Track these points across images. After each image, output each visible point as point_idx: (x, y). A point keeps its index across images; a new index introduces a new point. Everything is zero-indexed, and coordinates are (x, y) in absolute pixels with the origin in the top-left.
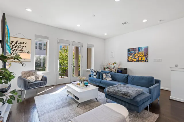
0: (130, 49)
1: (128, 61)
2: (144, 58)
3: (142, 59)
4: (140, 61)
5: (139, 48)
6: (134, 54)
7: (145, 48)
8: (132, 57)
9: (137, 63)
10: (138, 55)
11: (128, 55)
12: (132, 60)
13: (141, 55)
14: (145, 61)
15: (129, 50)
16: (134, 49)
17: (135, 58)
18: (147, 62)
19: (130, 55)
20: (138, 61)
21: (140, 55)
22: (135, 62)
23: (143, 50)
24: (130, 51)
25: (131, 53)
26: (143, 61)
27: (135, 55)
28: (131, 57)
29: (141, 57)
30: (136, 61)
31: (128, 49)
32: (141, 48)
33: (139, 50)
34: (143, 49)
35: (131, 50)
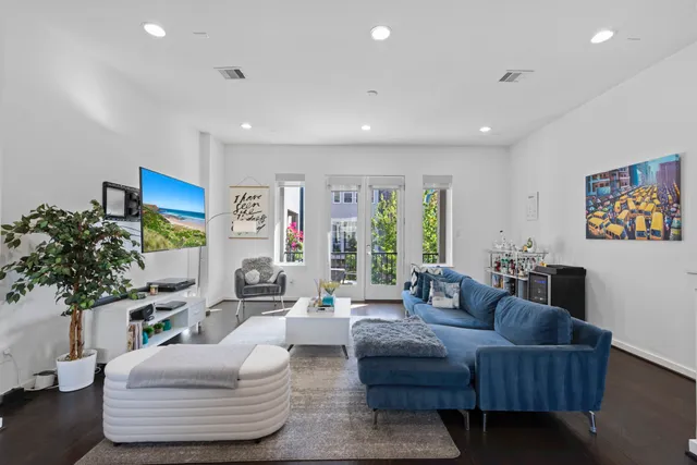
0: (594, 177)
1: (590, 236)
2: (658, 221)
3: (648, 225)
4: (641, 234)
5: (632, 169)
6: (613, 201)
7: (662, 165)
8: (604, 218)
9: (627, 244)
10: (632, 206)
11: (588, 207)
12: (603, 231)
13: (642, 207)
14: (666, 238)
15: (592, 182)
16: (612, 173)
17: (618, 222)
18: (679, 238)
19: (596, 206)
20: (631, 234)
21: (638, 204)
22: (617, 237)
23: (653, 178)
24: (595, 185)
25: (598, 196)
26: (655, 232)
27: (618, 204)
28: (600, 214)
29: (647, 213)
30: (622, 237)
31: (588, 179)
32: (645, 166)
33: (633, 181)
34: (655, 169)
35: (599, 180)
